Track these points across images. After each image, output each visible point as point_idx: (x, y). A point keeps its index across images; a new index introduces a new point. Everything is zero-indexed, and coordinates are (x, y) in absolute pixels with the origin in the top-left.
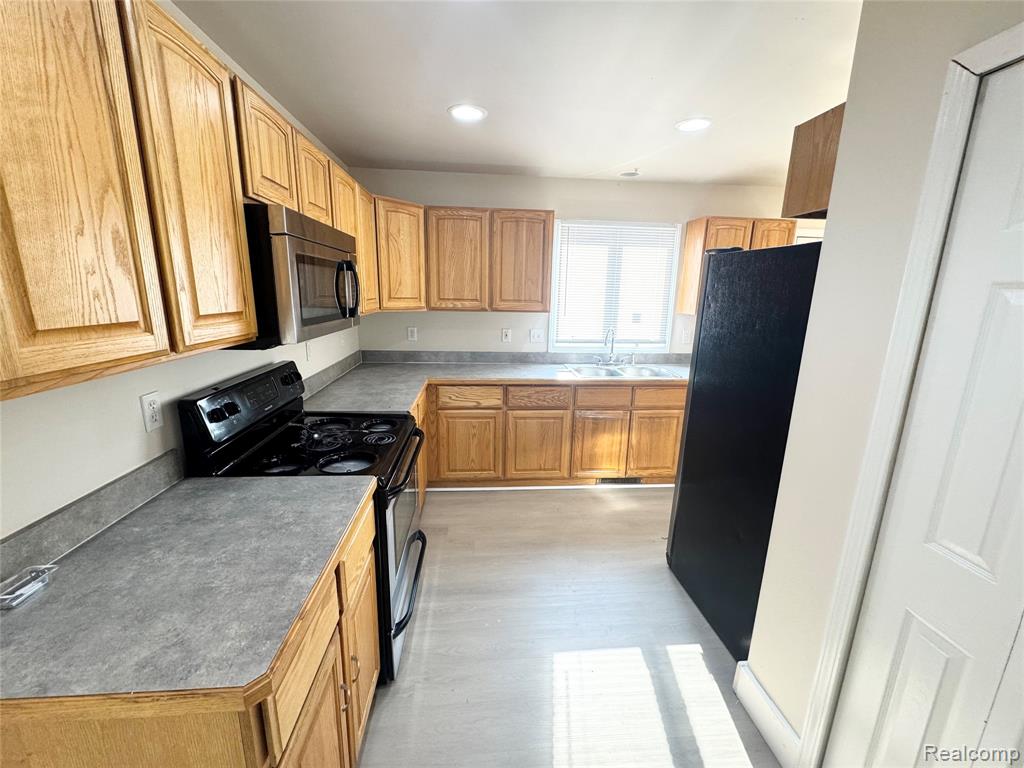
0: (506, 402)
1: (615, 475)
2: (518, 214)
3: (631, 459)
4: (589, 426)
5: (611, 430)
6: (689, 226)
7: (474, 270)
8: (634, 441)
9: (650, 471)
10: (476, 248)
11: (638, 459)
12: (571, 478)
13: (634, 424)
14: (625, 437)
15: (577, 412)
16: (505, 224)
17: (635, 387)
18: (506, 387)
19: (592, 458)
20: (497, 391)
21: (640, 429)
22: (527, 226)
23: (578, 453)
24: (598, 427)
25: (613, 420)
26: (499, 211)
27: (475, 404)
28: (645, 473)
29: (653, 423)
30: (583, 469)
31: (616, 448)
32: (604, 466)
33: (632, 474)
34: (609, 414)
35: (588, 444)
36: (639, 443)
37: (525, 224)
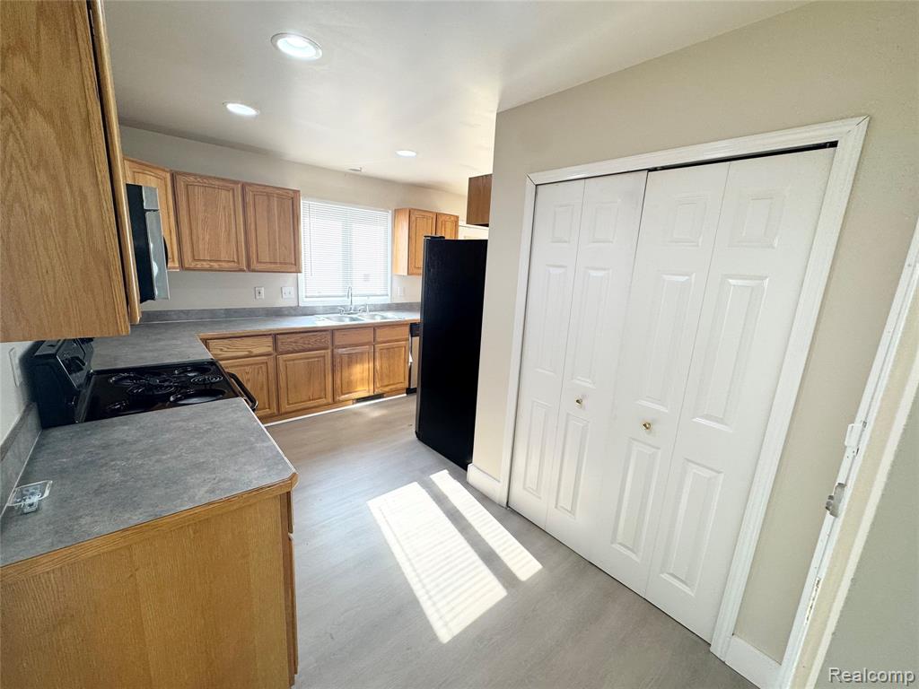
0: (276, 349)
1: (366, 395)
2: (267, 190)
3: (377, 380)
4: (346, 359)
5: (362, 361)
6: (397, 212)
7: (229, 235)
8: (378, 367)
9: (390, 387)
10: (230, 215)
11: (381, 380)
12: (335, 403)
13: (377, 354)
14: (371, 365)
15: (336, 350)
16: (257, 197)
17: (375, 327)
18: (275, 336)
19: (350, 383)
20: (267, 340)
21: (381, 358)
22: (278, 201)
23: (338, 382)
24: (352, 360)
25: (362, 353)
26: (250, 185)
27: (247, 353)
28: (387, 389)
29: (390, 352)
30: (343, 394)
31: (366, 374)
32: (359, 389)
33: (378, 391)
34: (359, 349)
35: (345, 374)
36: (381, 367)
37: (275, 199)
